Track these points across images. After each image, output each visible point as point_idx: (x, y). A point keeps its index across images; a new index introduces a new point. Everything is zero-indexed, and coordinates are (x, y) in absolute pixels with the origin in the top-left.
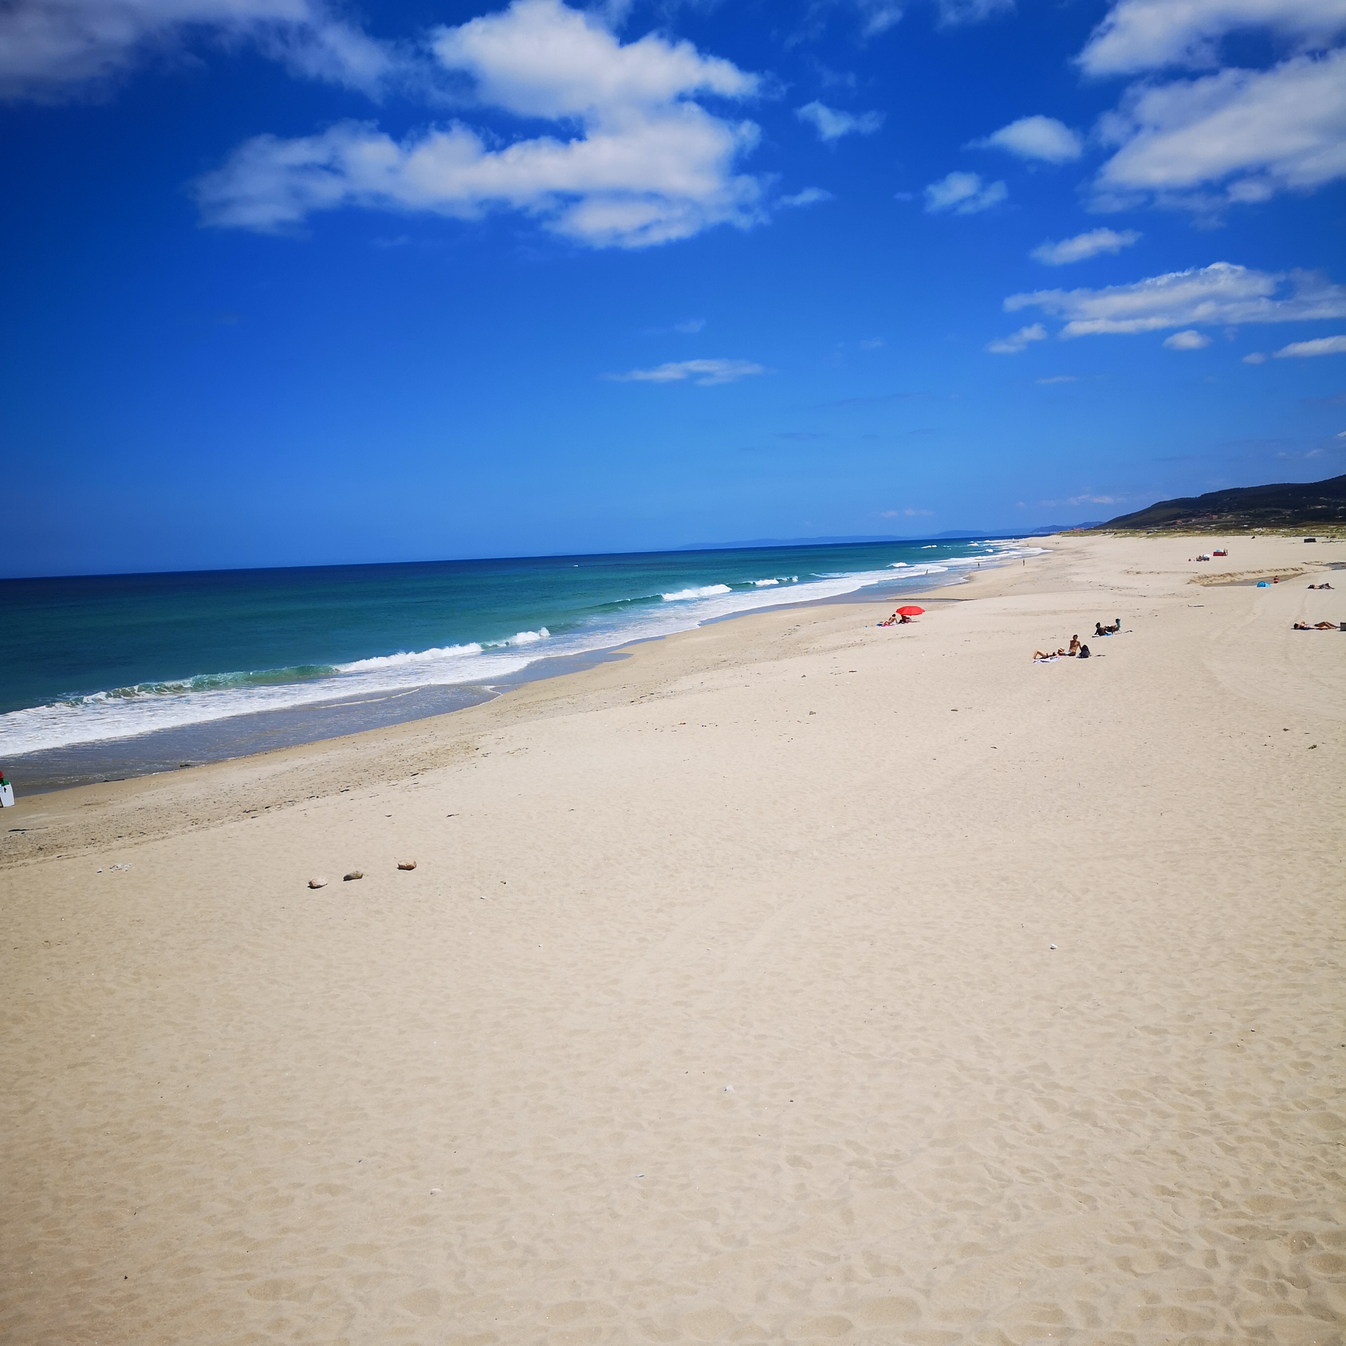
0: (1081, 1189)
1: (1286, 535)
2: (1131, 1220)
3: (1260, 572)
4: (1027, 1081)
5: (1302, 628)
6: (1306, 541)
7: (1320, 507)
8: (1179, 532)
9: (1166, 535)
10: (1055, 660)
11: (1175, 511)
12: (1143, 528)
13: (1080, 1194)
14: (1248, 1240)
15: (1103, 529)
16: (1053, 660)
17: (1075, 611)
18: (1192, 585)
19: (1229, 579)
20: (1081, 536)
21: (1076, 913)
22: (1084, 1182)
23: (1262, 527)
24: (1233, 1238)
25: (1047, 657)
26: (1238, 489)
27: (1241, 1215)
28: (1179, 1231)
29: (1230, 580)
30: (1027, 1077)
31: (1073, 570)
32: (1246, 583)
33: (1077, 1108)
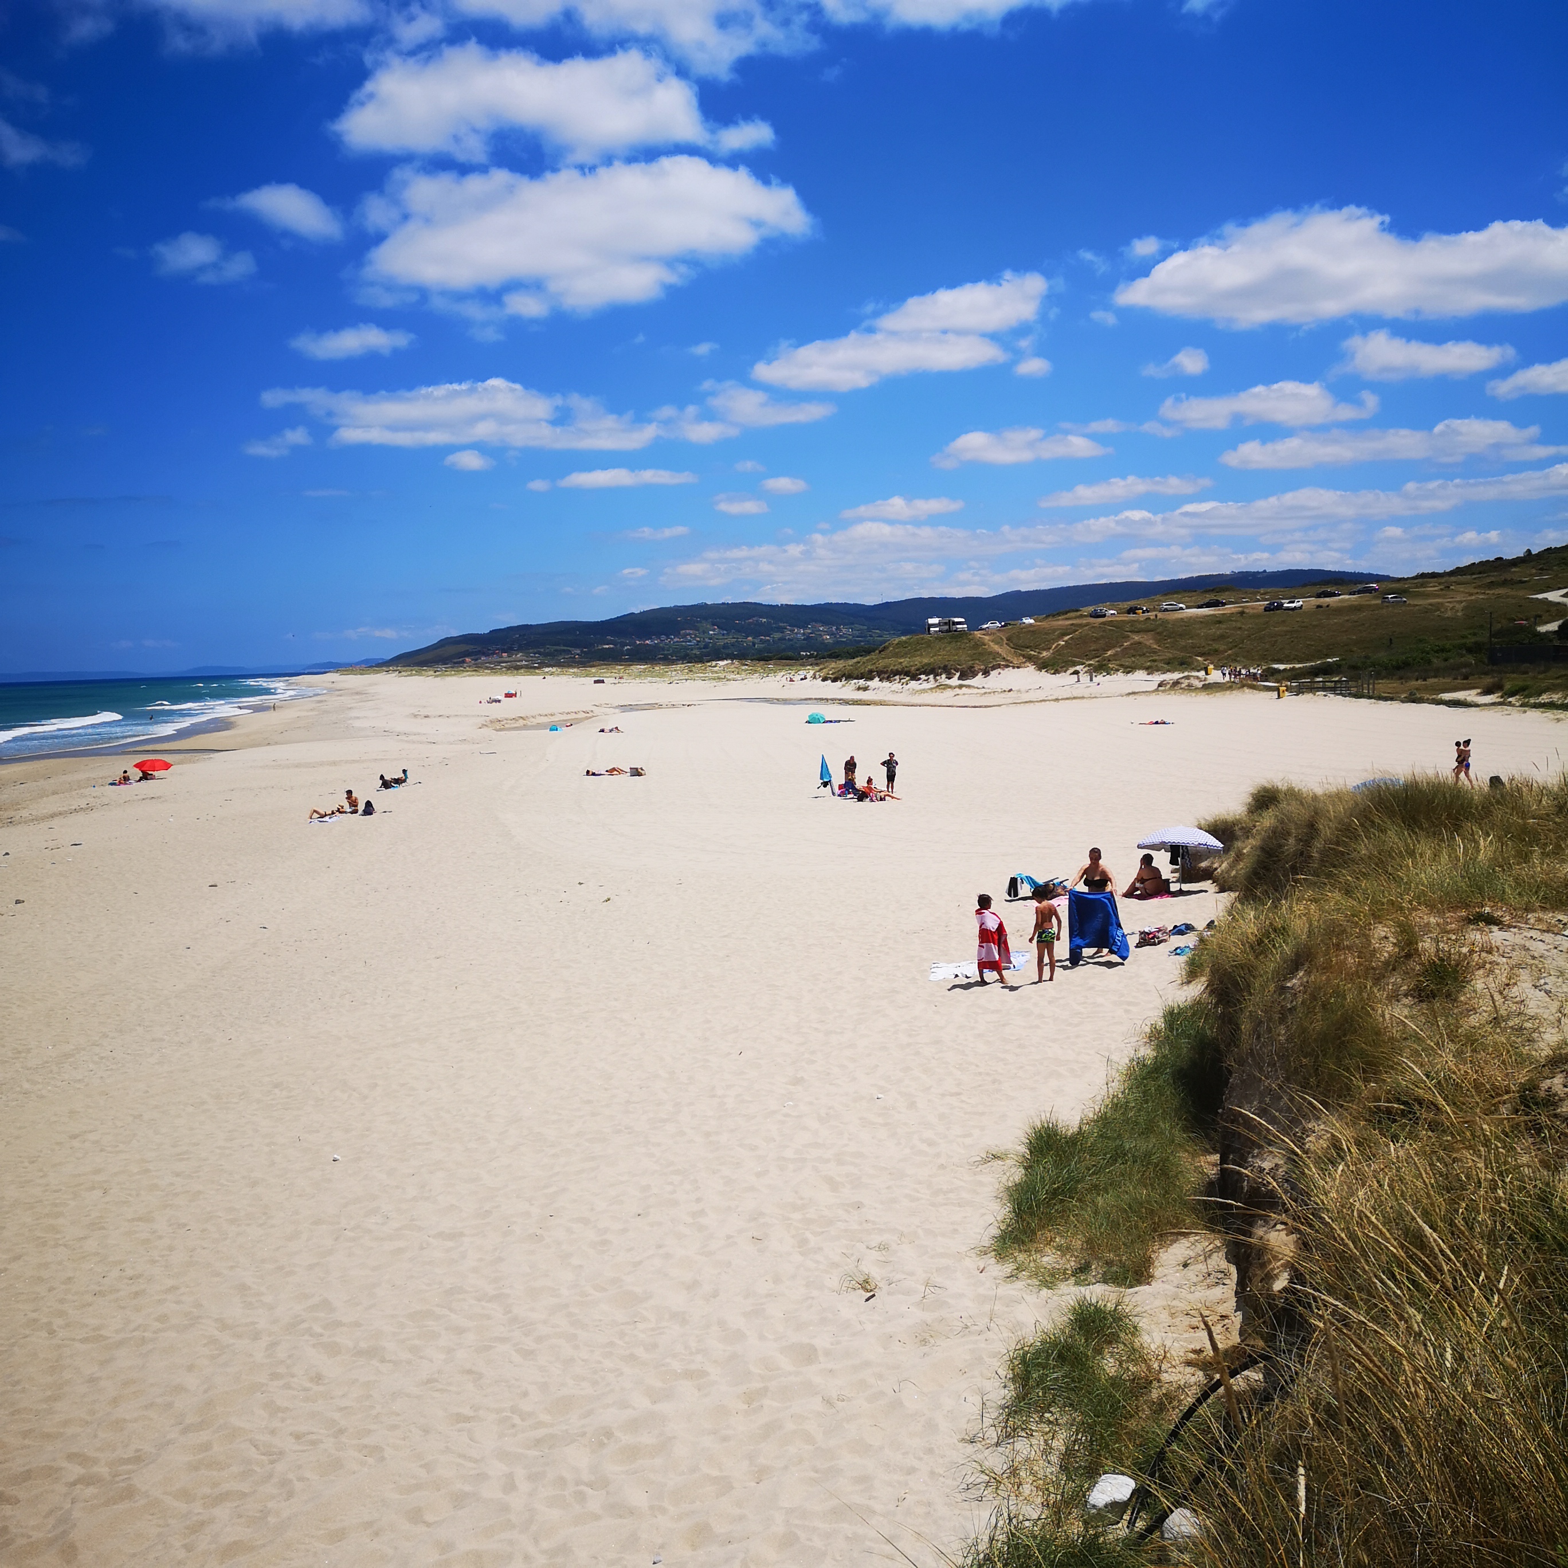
0: (366, 1441)
1: (576, 675)
2: (423, 1462)
3: (552, 715)
4: (305, 1325)
5: (594, 774)
6: (596, 682)
7: (607, 646)
8: (468, 671)
9: (455, 674)
10: (334, 819)
11: (463, 648)
12: (431, 666)
13: (366, 1446)
14: (547, 1451)
15: (386, 666)
16: (332, 820)
17: (357, 761)
18: (484, 730)
19: (521, 722)
20: (361, 674)
21: (363, 1114)
22: (369, 1432)
23: (552, 666)
24: (533, 1453)
25: (326, 815)
26: (527, 625)
27: (540, 1424)
28: (476, 1461)
29: (522, 724)
30: (303, 1321)
31: (354, 714)
32: (539, 727)
33: (363, 1345)
